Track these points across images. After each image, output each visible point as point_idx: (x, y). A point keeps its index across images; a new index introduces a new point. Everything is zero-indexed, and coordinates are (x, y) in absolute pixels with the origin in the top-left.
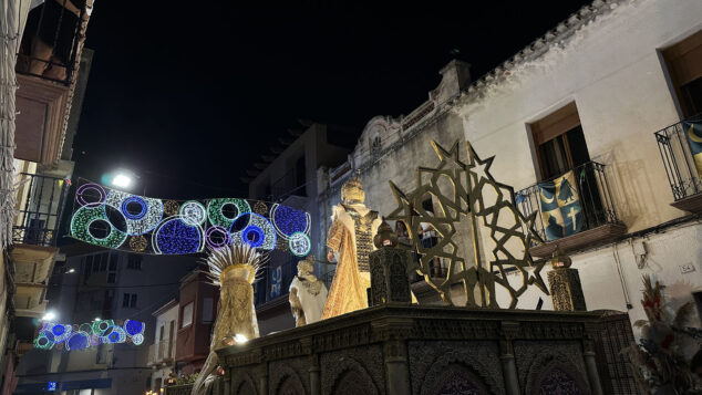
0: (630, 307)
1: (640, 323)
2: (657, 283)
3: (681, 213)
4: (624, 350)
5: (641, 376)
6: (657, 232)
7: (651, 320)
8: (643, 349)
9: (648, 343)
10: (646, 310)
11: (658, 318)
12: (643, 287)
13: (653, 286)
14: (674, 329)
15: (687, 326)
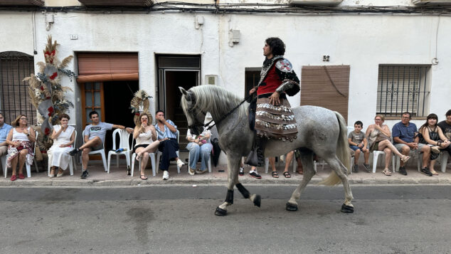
0: (35, 53)
1: (40, 64)
2: (55, 42)
3: (79, 4)
4: (26, 79)
5: (34, 95)
6: (63, 11)
7: (47, 62)
8: (38, 79)
9: (42, 76)
10: (46, 57)
11: (51, 62)
12: (47, 43)
13: (53, 43)
14: (59, 70)
15: (66, 69)
